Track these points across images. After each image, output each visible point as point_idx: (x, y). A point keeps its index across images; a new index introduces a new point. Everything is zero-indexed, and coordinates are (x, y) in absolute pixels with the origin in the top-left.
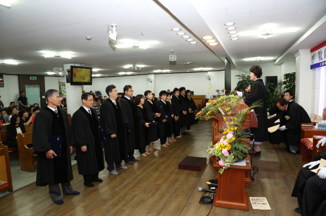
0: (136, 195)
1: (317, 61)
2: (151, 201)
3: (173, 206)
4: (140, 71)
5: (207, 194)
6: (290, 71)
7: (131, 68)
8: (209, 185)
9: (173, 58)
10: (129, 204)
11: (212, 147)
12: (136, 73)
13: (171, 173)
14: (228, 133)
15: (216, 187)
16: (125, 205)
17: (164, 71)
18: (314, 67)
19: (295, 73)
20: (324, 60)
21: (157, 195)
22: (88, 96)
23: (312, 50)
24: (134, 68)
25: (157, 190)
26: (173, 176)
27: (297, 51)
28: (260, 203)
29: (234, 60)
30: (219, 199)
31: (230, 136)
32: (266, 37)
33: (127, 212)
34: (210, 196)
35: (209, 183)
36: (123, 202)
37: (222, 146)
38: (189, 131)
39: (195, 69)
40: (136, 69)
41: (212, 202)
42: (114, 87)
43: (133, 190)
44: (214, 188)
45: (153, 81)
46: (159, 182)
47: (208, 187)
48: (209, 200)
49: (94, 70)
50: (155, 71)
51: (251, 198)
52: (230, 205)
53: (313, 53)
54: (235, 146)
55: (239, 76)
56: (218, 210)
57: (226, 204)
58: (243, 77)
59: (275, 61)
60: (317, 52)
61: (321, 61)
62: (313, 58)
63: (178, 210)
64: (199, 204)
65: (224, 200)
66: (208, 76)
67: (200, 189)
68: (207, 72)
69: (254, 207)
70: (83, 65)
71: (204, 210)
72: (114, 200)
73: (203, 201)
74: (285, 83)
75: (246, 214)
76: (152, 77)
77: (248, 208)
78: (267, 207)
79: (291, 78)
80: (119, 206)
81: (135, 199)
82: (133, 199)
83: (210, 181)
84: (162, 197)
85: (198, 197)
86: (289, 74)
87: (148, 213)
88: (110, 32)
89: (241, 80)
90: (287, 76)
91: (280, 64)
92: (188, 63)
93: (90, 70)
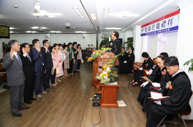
0: (53, 106)
1: (144, 32)
2: (63, 109)
3: (76, 110)
4: (43, 31)
5: (96, 102)
6: (130, 37)
7: (38, 29)
8: (95, 97)
9: (68, 25)
10: (50, 112)
11: (98, 75)
12: (38, 32)
13: (70, 92)
16: (47, 112)
17: (57, 32)
18: (142, 35)
19: (132, 38)
20: (148, 32)
21: (65, 104)
24: (40, 29)
25: (65, 102)
26: (72, 94)
27: (135, 25)
28: (121, 104)
29: (101, 28)
30: (103, 103)
31: (108, 69)
33: (50, 116)
34: (97, 102)
35: (96, 96)
36: (46, 111)
37: (104, 74)
39: (76, 32)
40: (41, 30)
41: (99, 105)
42: (38, 40)
43: (50, 103)
44: (98, 98)
45: (49, 38)
46: (64, 98)
47: (95, 98)
48: (98, 104)
49: (11, 28)
50: (51, 32)
51: (118, 101)
52: (109, 106)
53: (142, 28)
54: (110, 75)
55: (103, 37)
56: (103, 109)
57: (107, 105)
58: (105, 38)
59: (122, 30)
60: (144, 28)
61: (146, 32)
62: (142, 30)
63: (80, 111)
64: (93, 107)
65: (105, 103)
66: (83, 36)
67: (91, 99)
68: (83, 34)
69: (119, 106)
70: (3, 24)
71: (96, 109)
72: (39, 111)
73: (94, 105)
74: (127, 42)
75: (117, 109)
76: (49, 35)
77: (117, 107)
78: (124, 105)
79: (131, 40)
80: (44, 114)
81: (53, 109)
82: (51, 108)
83: (95, 94)
84: (69, 105)
85: (91, 103)
86: (130, 38)
87: (63, 115)
88: (35, 5)
89: (104, 39)
90: (129, 39)
92: (74, 28)
93: (8, 28)
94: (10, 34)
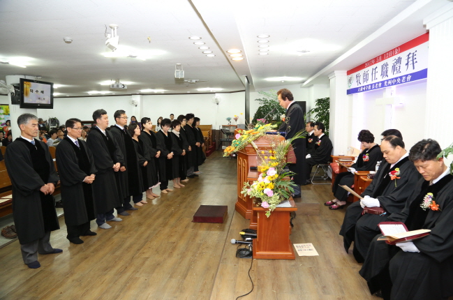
0: (148, 258)
1: (354, 85)
2: (170, 262)
3: (200, 266)
4: (126, 90)
5: (243, 247)
6: (323, 97)
7: (113, 86)
8: (242, 235)
9: (180, 74)
10: (142, 269)
11: (248, 187)
13: (187, 227)
14: (268, 170)
15: (252, 237)
16: (136, 271)
17: (156, 91)
18: (350, 92)
19: (328, 98)
20: (362, 85)
21: (175, 254)
22: (73, 123)
23: (349, 72)
24: (118, 86)
25: (174, 248)
26: (190, 230)
27: (332, 72)
28: (305, 250)
29: (254, 79)
30: (260, 250)
31: (273, 173)
32: (300, 54)
33: (142, 279)
34: (247, 248)
35: (243, 233)
36: (132, 269)
37: (263, 184)
38: (197, 173)
39: (200, 90)
40: (121, 86)
41: (251, 254)
42: (104, 112)
43: (141, 251)
44: (250, 239)
45: (139, 105)
46: (173, 239)
47: (241, 239)
48: (248, 253)
49: (56, 86)
50: (143, 91)
51: (295, 245)
52: (273, 255)
53: (350, 76)
54: (278, 185)
55: (259, 100)
56: (260, 263)
57: (268, 255)
58: (265, 101)
59: (303, 82)
60: (354, 75)
61: (360, 86)
62: (350, 81)
63: (208, 269)
64: (236, 259)
65: (265, 250)
66: (216, 99)
67: (233, 241)
68: (214, 93)
69: (300, 254)
70: (39, 79)
71: (244, 264)
72: (118, 267)
73: (239, 254)
74: (316, 110)
75: (293, 263)
76: (137, 99)
77: (294, 257)
79: (324, 104)
80: (128, 274)
81: (147, 263)
82: (144, 263)
83: (243, 231)
84: (183, 256)
85: (234, 250)
86: (322, 99)
87: (171, 277)
88: (109, 36)
89: (263, 105)
90: (320, 101)
91: (310, 86)
92: (194, 81)
93: (49, 86)
94: (54, 99)
